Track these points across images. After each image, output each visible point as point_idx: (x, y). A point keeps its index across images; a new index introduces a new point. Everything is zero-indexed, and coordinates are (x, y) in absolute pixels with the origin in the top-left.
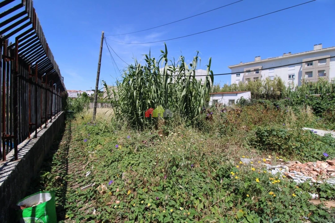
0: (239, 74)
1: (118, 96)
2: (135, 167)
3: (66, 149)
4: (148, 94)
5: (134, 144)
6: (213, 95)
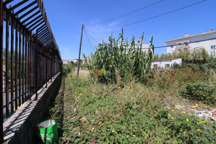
0: (173, 47)
1: (92, 63)
2: (103, 107)
3: (62, 95)
4: (111, 61)
5: (102, 93)
6: (154, 61)
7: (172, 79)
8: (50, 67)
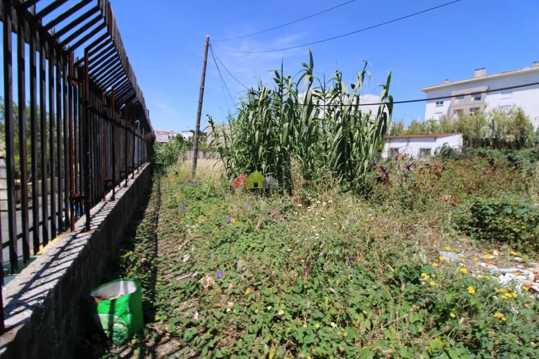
0: (442, 103)
1: (231, 140)
2: (258, 252)
3: (155, 219)
4: (279, 137)
5: (255, 217)
6: (391, 140)
7: (436, 187)
8: (122, 148)
